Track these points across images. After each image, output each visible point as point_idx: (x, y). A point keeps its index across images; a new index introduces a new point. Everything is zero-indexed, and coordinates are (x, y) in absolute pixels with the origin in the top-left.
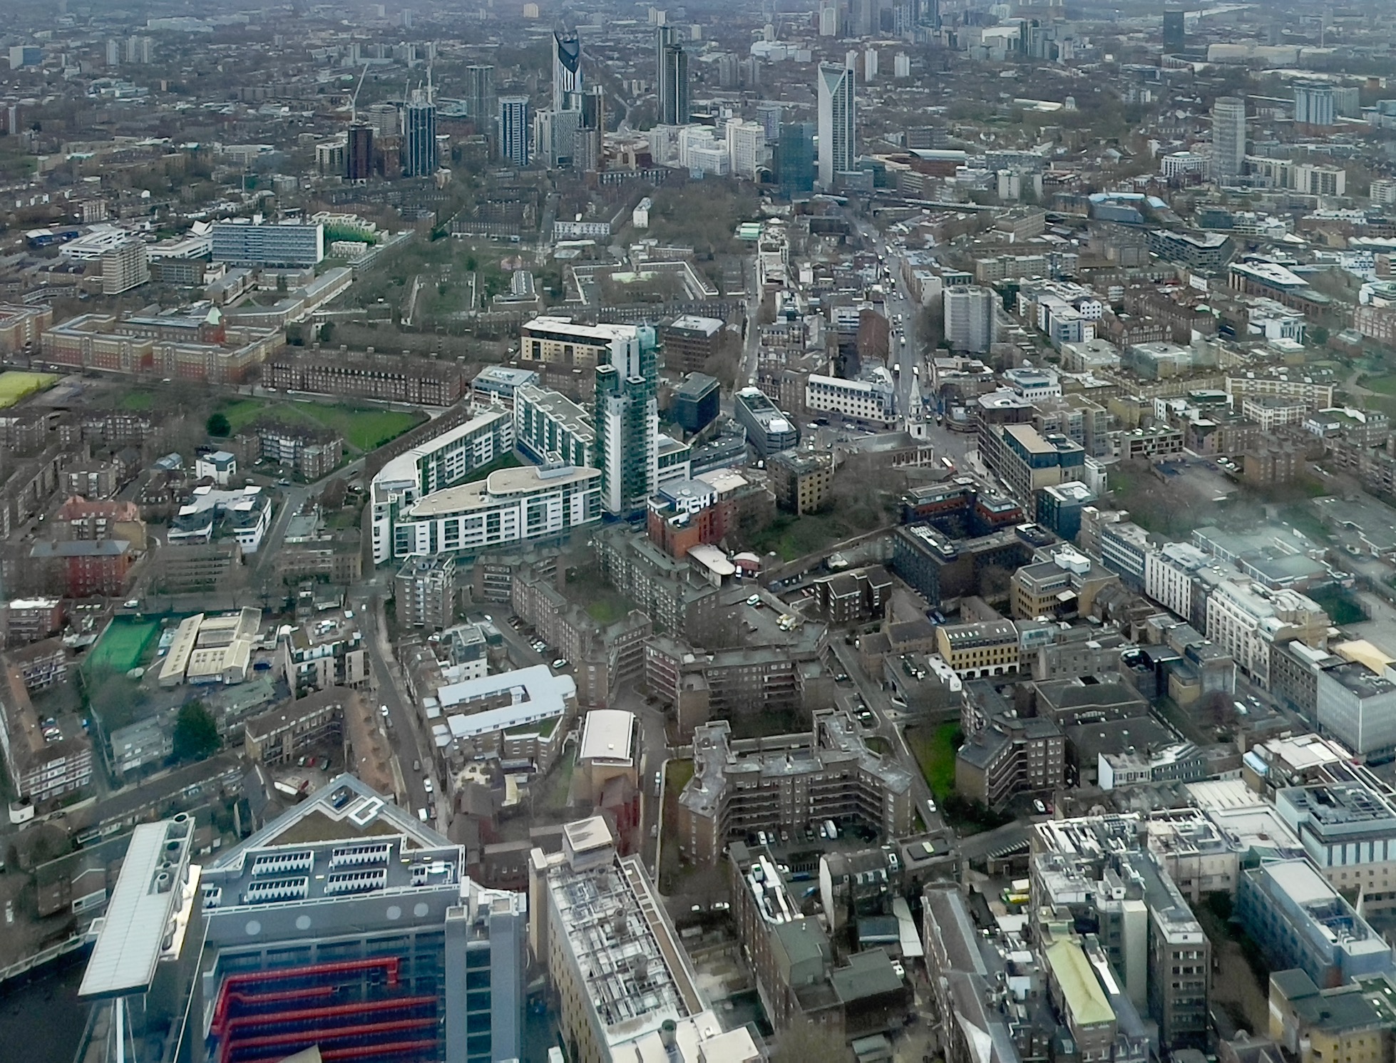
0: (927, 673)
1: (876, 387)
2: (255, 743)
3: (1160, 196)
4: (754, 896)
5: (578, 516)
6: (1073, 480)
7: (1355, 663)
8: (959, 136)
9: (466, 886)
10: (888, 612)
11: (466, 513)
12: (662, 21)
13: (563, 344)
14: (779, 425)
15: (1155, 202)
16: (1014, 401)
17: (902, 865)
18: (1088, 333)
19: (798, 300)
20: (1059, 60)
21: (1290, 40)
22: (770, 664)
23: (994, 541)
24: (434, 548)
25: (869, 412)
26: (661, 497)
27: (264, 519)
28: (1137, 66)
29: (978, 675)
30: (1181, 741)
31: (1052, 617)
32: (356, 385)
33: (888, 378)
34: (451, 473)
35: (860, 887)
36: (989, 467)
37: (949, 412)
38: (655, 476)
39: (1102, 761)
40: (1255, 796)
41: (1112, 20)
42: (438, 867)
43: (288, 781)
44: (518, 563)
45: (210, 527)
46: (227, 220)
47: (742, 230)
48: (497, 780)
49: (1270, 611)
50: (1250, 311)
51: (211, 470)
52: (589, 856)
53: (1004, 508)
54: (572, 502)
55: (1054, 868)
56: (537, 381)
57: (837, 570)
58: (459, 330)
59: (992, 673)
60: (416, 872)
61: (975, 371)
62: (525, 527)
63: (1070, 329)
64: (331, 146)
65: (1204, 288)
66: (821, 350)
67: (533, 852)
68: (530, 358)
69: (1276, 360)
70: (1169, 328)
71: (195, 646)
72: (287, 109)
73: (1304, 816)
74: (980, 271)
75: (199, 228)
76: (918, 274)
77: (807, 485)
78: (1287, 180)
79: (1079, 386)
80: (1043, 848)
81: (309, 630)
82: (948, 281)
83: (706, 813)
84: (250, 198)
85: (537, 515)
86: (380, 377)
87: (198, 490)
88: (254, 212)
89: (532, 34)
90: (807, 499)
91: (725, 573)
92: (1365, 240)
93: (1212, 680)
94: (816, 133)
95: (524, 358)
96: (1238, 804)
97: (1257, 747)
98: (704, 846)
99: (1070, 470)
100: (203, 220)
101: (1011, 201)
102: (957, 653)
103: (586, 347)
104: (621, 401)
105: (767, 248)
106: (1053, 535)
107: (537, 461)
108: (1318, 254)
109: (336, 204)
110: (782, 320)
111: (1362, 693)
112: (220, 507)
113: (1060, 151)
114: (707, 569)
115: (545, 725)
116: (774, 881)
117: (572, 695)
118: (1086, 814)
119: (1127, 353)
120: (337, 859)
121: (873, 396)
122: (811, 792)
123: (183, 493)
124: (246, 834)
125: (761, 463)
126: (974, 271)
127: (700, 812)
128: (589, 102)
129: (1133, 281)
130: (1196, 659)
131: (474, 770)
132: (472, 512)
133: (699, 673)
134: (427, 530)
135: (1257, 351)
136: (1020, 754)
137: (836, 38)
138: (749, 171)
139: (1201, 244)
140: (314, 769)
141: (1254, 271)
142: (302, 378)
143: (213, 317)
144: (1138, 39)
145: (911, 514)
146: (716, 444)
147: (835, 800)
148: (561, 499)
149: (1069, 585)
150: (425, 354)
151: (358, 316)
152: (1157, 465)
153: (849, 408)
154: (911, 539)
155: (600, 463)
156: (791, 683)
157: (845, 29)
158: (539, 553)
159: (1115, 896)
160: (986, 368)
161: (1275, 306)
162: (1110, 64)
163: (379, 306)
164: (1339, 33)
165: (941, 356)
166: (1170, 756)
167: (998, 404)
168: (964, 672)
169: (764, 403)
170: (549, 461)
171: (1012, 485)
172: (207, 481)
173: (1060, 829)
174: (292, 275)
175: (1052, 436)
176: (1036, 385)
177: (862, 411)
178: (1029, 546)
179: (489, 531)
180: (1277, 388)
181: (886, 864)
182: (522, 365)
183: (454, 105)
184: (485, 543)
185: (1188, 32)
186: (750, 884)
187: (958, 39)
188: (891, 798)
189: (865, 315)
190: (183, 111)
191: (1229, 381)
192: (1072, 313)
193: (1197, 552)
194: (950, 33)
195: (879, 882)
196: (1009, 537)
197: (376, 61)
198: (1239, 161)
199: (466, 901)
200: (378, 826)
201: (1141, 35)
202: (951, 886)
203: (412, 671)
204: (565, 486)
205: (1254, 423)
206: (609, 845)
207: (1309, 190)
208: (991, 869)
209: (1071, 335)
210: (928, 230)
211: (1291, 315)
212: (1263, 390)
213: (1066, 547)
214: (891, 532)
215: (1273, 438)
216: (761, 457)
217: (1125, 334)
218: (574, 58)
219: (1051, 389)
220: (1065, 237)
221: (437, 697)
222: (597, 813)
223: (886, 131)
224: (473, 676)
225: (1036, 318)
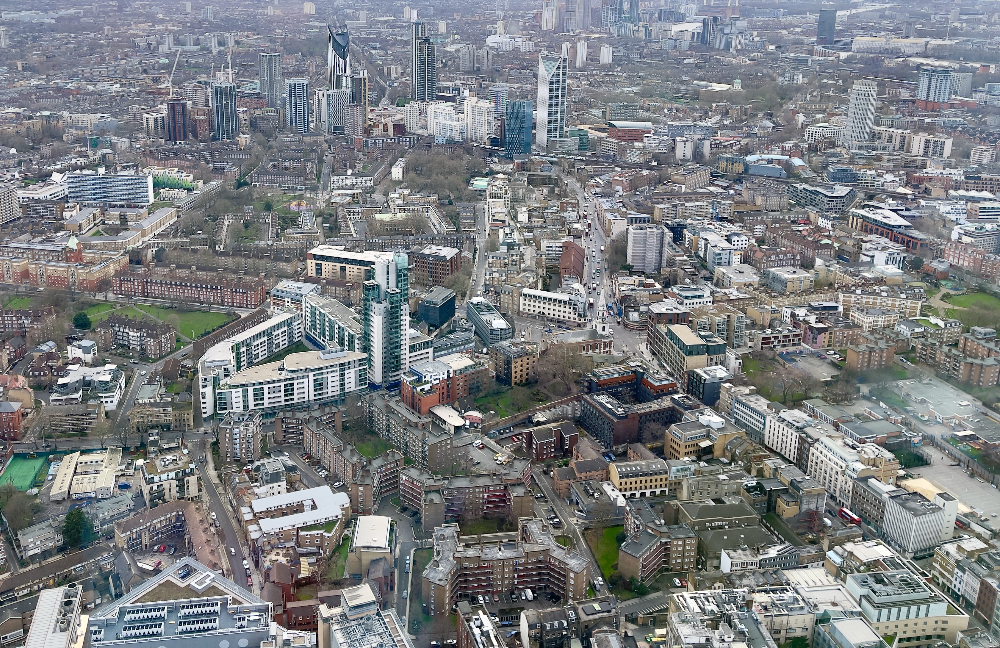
0: (601, 493)
1: (573, 297)
2: (121, 538)
3: (802, 156)
4: (474, 635)
5: (351, 385)
6: (716, 364)
7: (915, 493)
8: (648, 110)
9: (274, 628)
10: (575, 452)
11: (269, 382)
12: (415, 19)
13: (338, 265)
14: (499, 323)
15: (797, 162)
16: (676, 308)
17: (578, 618)
18: (736, 259)
19: (516, 235)
20: (732, 50)
21: (920, 34)
22: (488, 486)
23: (654, 406)
24: (246, 407)
25: (567, 315)
26: (412, 372)
27: (120, 387)
28: (794, 55)
29: (638, 495)
30: (782, 542)
31: (694, 458)
32: (184, 292)
33: (582, 290)
34: (257, 356)
35: (549, 631)
36: (654, 354)
37: (627, 316)
38: (407, 356)
39: (724, 554)
40: (831, 579)
41: (777, 17)
42: (255, 616)
43: (147, 561)
44: (307, 417)
45: (81, 392)
46: (78, 171)
47: (475, 183)
48: (295, 561)
49: (857, 458)
50: (864, 244)
51: (79, 353)
52: (359, 610)
53: (663, 383)
54: (347, 376)
55: (685, 621)
56: (320, 291)
57: (539, 423)
58: (259, 254)
59: (648, 495)
60: (239, 619)
61: (647, 286)
62: (312, 393)
63: (723, 256)
64: (155, 116)
65: (829, 227)
66: (532, 271)
67: (320, 607)
68: (314, 275)
69: (880, 281)
70: (798, 257)
71: (75, 473)
72: (118, 86)
73: (865, 591)
74: (657, 213)
75: (56, 177)
76: (609, 216)
77: (518, 365)
78: (904, 145)
79: (726, 298)
80: (678, 609)
81: (158, 462)
82: (632, 221)
83: (441, 583)
84: (94, 155)
85: (321, 384)
86: (201, 287)
87: (70, 367)
88: (98, 165)
89: (310, 27)
90: (518, 375)
91: (457, 424)
92: (962, 192)
93: (809, 503)
94: (535, 108)
95: (309, 274)
96: (820, 584)
97: (837, 548)
98: (440, 605)
99: (714, 357)
100: (60, 171)
101: (684, 161)
102: (623, 481)
103: (356, 267)
104: (382, 306)
105: (494, 196)
106: (699, 402)
107: (321, 347)
108: (923, 202)
109: (161, 160)
110: (504, 249)
111: (916, 513)
112: (87, 378)
113: (725, 122)
114: (444, 422)
115: (328, 525)
116: (488, 626)
117: (348, 505)
118: (710, 588)
119: (765, 275)
120: (183, 612)
121: (570, 303)
122: (516, 571)
123: (59, 369)
124: (119, 596)
125: (485, 350)
126: (653, 214)
127: (438, 582)
128: (357, 83)
129: (774, 221)
130: (798, 489)
131: (278, 554)
132: (274, 382)
133: (438, 491)
134: (240, 394)
135: (866, 274)
136: (666, 548)
137: (554, 32)
138: (481, 138)
139: (830, 194)
140: (165, 553)
141: (871, 215)
142: (143, 288)
143: (73, 243)
144: (798, 33)
145: (594, 386)
146: (452, 336)
147: (532, 575)
148: (338, 374)
149: (708, 436)
150: (236, 272)
151: (183, 243)
152: (781, 355)
153: (552, 312)
154: (594, 403)
155: (366, 349)
156: (503, 499)
157: (562, 26)
158: (323, 411)
159: (726, 639)
160: (657, 285)
161: (884, 241)
162: (773, 53)
163: (198, 236)
164: (962, 28)
165: (622, 275)
166: (773, 552)
167: (664, 310)
168: (628, 494)
169: (489, 309)
170: (328, 348)
171: (670, 366)
172: (77, 361)
173: (691, 598)
174: (130, 213)
175: (703, 333)
176: (693, 297)
177: (562, 314)
178: (681, 410)
179: (286, 395)
180: (879, 301)
181: (567, 617)
182: (308, 280)
183: (250, 84)
184: (283, 403)
185: (838, 27)
186: (471, 628)
187: (653, 33)
188: (572, 575)
189: (567, 246)
190: (37, 87)
191: (841, 296)
192: (726, 245)
193: (805, 416)
194: (646, 27)
195: (561, 627)
196: (666, 403)
197: (186, 48)
198: (867, 131)
199: (274, 637)
200: (212, 590)
201: (800, 30)
202: (611, 632)
203: (233, 490)
204: (341, 365)
205: (857, 326)
206: (374, 603)
207: (921, 153)
208: (640, 621)
209: (723, 261)
210: (620, 183)
211: (895, 248)
212: (867, 303)
213: (708, 411)
214: (579, 398)
215: (872, 338)
216: (485, 345)
217: (765, 259)
218: (344, 48)
219: (705, 300)
220: (724, 188)
221: (251, 507)
222: (365, 583)
223: (590, 107)
224: (276, 493)
225: (697, 249)
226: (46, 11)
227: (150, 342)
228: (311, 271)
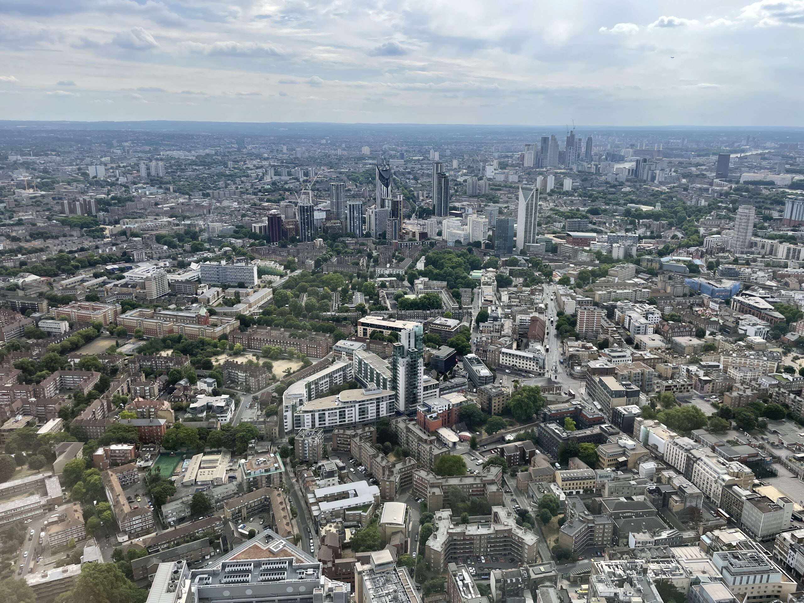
0: (549, 491)
1: (536, 355)
2: (228, 512)
3: (701, 259)
4: (458, 586)
5: (384, 413)
6: (633, 404)
7: (765, 497)
8: (594, 224)
9: (323, 580)
10: (532, 462)
11: (329, 410)
13: (378, 330)
14: (485, 372)
15: (698, 262)
16: (606, 365)
17: (529, 576)
18: (650, 330)
19: (500, 311)
20: (656, 182)
22: (473, 484)
23: (588, 432)
24: (313, 425)
25: (533, 368)
26: (425, 405)
28: (699, 186)
29: (574, 493)
30: (671, 528)
31: (614, 468)
33: (543, 351)
34: (322, 390)
35: (509, 584)
36: (590, 395)
37: (573, 368)
38: (422, 394)
39: (631, 535)
40: (703, 554)
41: (689, 158)
42: (310, 571)
44: (353, 434)
45: (205, 413)
47: (473, 274)
48: (342, 531)
49: (726, 471)
50: (740, 321)
51: (204, 386)
52: (382, 566)
53: (595, 416)
54: (381, 406)
55: (601, 581)
56: (365, 348)
57: (509, 442)
59: (581, 493)
60: (300, 573)
61: (588, 348)
62: (357, 417)
64: (260, 224)
66: (510, 337)
67: (356, 563)
68: (362, 336)
70: (694, 330)
71: (200, 468)
72: (236, 203)
73: (726, 563)
74: (597, 297)
75: (193, 266)
76: (564, 298)
77: (497, 401)
78: (773, 251)
80: (597, 572)
81: (253, 462)
82: (580, 303)
83: (438, 550)
84: (219, 251)
87: (198, 396)
89: (366, 164)
91: (454, 441)
93: (691, 502)
94: (516, 222)
95: (359, 336)
96: (695, 557)
97: (708, 533)
98: (437, 564)
99: (632, 399)
101: (618, 261)
102: (565, 483)
103: (389, 331)
104: (405, 360)
105: (486, 284)
107: (365, 386)
108: (783, 292)
109: (264, 255)
110: (490, 320)
111: (764, 510)
113: (649, 233)
114: (446, 439)
115: (365, 507)
116: (468, 580)
117: (379, 494)
118: (619, 559)
120: (264, 566)
121: (534, 359)
122: (489, 542)
123: (191, 397)
124: (226, 551)
125: (474, 390)
126: (594, 298)
127: (436, 549)
128: (395, 204)
129: (679, 304)
130: (684, 492)
131: (331, 526)
132: (332, 409)
133: (438, 487)
134: (310, 417)
135: (740, 343)
136: (591, 530)
137: (533, 168)
139: (718, 286)
141: (746, 301)
142: (249, 343)
143: (203, 312)
145: (547, 417)
146: (453, 381)
147: (500, 546)
149: (624, 454)
153: (521, 365)
154: (547, 429)
155: (395, 388)
156: (483, 493)
157: (538, 163)
158: (364, 430)
159: (628, 594)
161: (755, 319)
162: (684, 184)
165: (571, 340)
166: (664, 535)
167: (598, 366)
168: (568, 492)
169: (479, 362)
170: (369, 387)
171: (601, 404)
172: (202, 392)
173: (606, 565)
174: (242, 291)
175: (624, 383)
176: (619, 357)
177: (528, 366)
178: (606, 435)
180: (748, 362)
181: (521, 575)
182: (358, 340)
184: (338, 423)
185: (731, 166)
186: (456, 581)
187: (601, 169)
188: (526, 547)
189: (534, 320)
190: (182, 203)
191: (722, 358)
192: (643, 321)
193: (692, 442)
194: (596, 165)
195: (518, 582)
196: (596, 430)
197: (282, 178)
198: (747, 241)
199: (323, 586)
200: (283, 552)
201: (704, 167)
202: (552, 585)
203: (303, 481)
204: (378, 399)
205: (732, 379)
206: (392, 562)
207: (784, 257)
208: (572, 579)
209: (641, 331)
210: (572, 275)
211: (762, 324)
212: (740, 363)
213: (625, 436)
214: (538, 426)
215: (742, 388)
216: (475, 387)
217: (670, 331)
218: (387, 180)
219: (627, 359)
220: (645, 280)
221: (314, 493)
222: (388, 548)
223: (555, 222)
224: (331, 484)
225: (623, 322)
226: (190, 151)
227: (252, 380)
228: (360, 333)
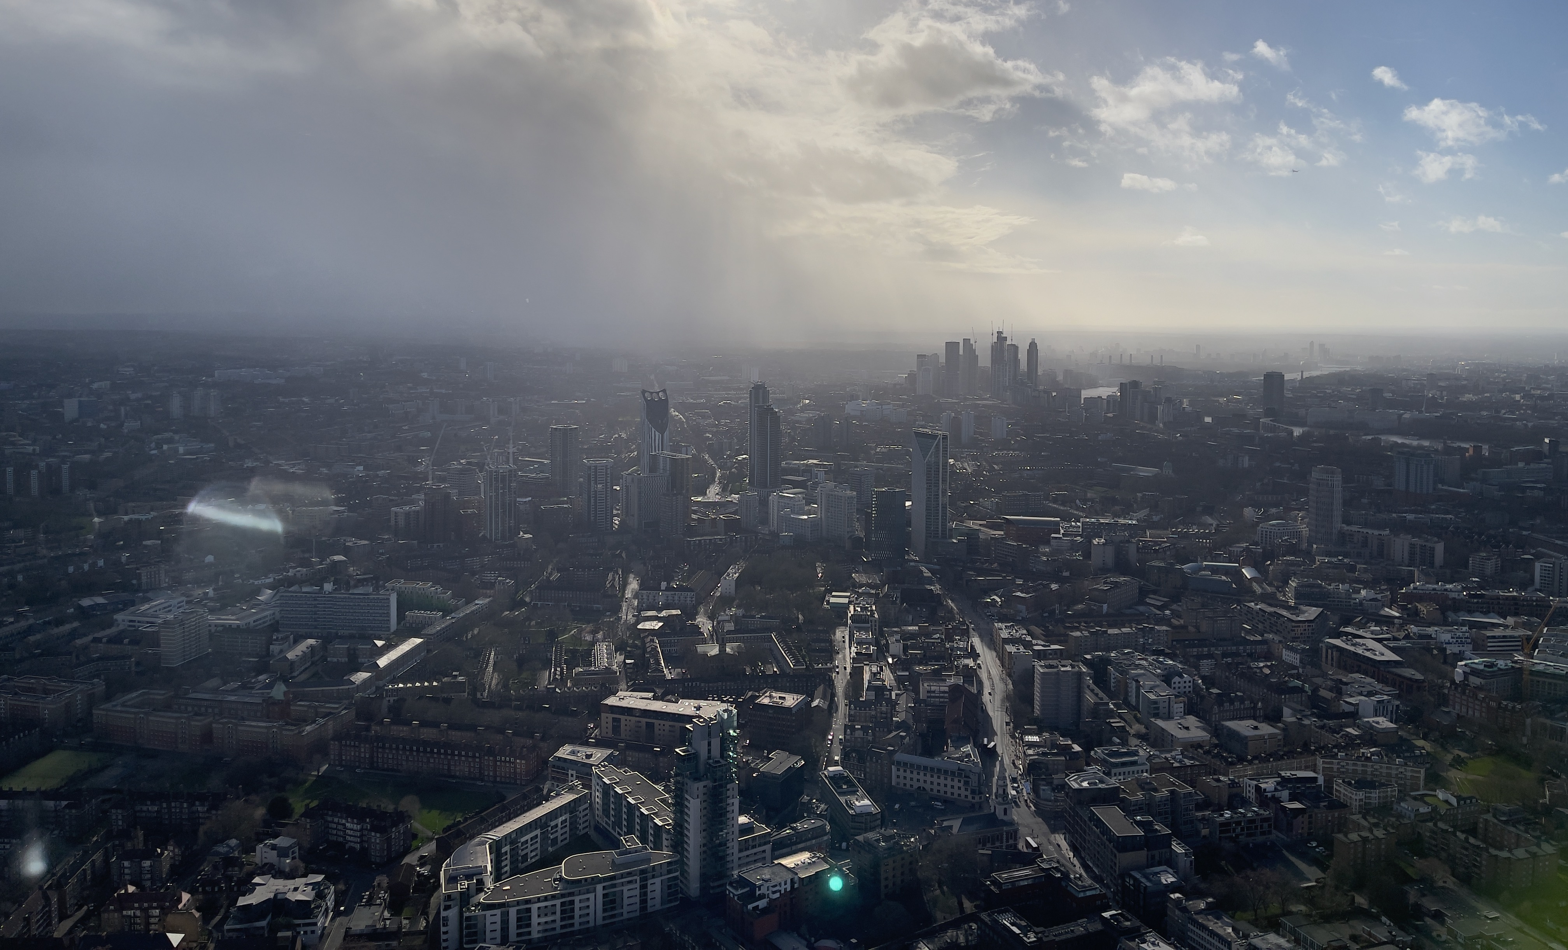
1: (963, 766)
5: (656, 902)
6: (1160, 864)
8: (1054, 502)
11: (539, 900)
13: (643, 721)
14: (863, 804)
18: (1178, 707)
19: (887, 674)
20: (1158, 423)
23: (1078, 929)
24: (505, 938)
25: (956, 791)
26: (742, 882)
27: (327, 910)
28: (1236, 430)
32: (428, 763)
33: (976, 756)
34: (525, 858)
36: (1075, 849)
37: (1037, 791)
38: (736, 860)
45: (269, 918)
46: (296, 588)
47: (832, 600)
51: (272, 857)
54: (650, 888)
56: (617, 760)
58: (536, 705)
61: (1063, 749)
62: (600, 914)
63: (1161, 705)
64: (407, 508)
65: (1297, 662)
66: (908, 727)
68: (610, 735)
69: (1370, 740)
70: (1260, 705)
74: (1072, 644)
76: (1008, 647)
77: (890, 869)
78: (1384, 551)
79: (1167, 765)
82: (1039, 655)
85: (613, 901)
86: (453, 755)
87: (257, 880)
88: (324, 580)
90: (890, 884)
92: (1463, 616)
99: (1155, 854)
100: (271, 587)
101: (1104, 570)
103: (668, 723)
104: (700, 785)
105: (857, 619)
106: (1138, 923)
107: (614, 844)
108: (1414, 629)
109: (411, 570)
110: (870, 696)
112: (279, 897)
119: (1216, 731)
123: (242, 882)
125: (844, 845)
126: (1066, 644)
128: (677, 465)
132: (546, 899)
134: (498, 919)
135: (1350, 730)
138: (840, 537)
141: (1348, 647)
143: (279, 691)
144: (1237, 401)
145: (995, 900)
146: (798, 826)
148: (638, 885)
150: (501, 731)
152: (1246, 848)
153: (935, 787)
154: (995, 926)
155: (679, 847)
160: (1074, 746)
161: (1369, 682)
162: (1209, 427)
163: (453, 680)
165: (1030, 732)
167: (1085, 784)
169: (851, 785)
171: (1098, 866)
172: (267, 869)
174: (362, 646)
175: (1139, 819)
176: (1124, 764)
177: (949, 790)
179: (562, 919)
180: (1369, 770)
182: (601, 743)
183: (537, 465)
184: (558, 931)
185: (1288, 395)
189: (955, 693)
191: (1320, 762)
192: (1163, 688)
194: (1048, 393)
196: (1094, 924)
197: (456, 417)
198: (1335, 531)
201: (1240, 397)
204: (643, 872)
207: (1406, 562)
209: (1161, 711)
211: (1385, 692)
212: (1355, 772)
213: (1152, 936)
214: (975, 918)
215: (1364, 822)
216: (844, 837)
217: (1216, 708)
219: (1140, 768)
220: (1158, 608)
223: (982, 497)
227: (376, 838)
228: (606, 729)
